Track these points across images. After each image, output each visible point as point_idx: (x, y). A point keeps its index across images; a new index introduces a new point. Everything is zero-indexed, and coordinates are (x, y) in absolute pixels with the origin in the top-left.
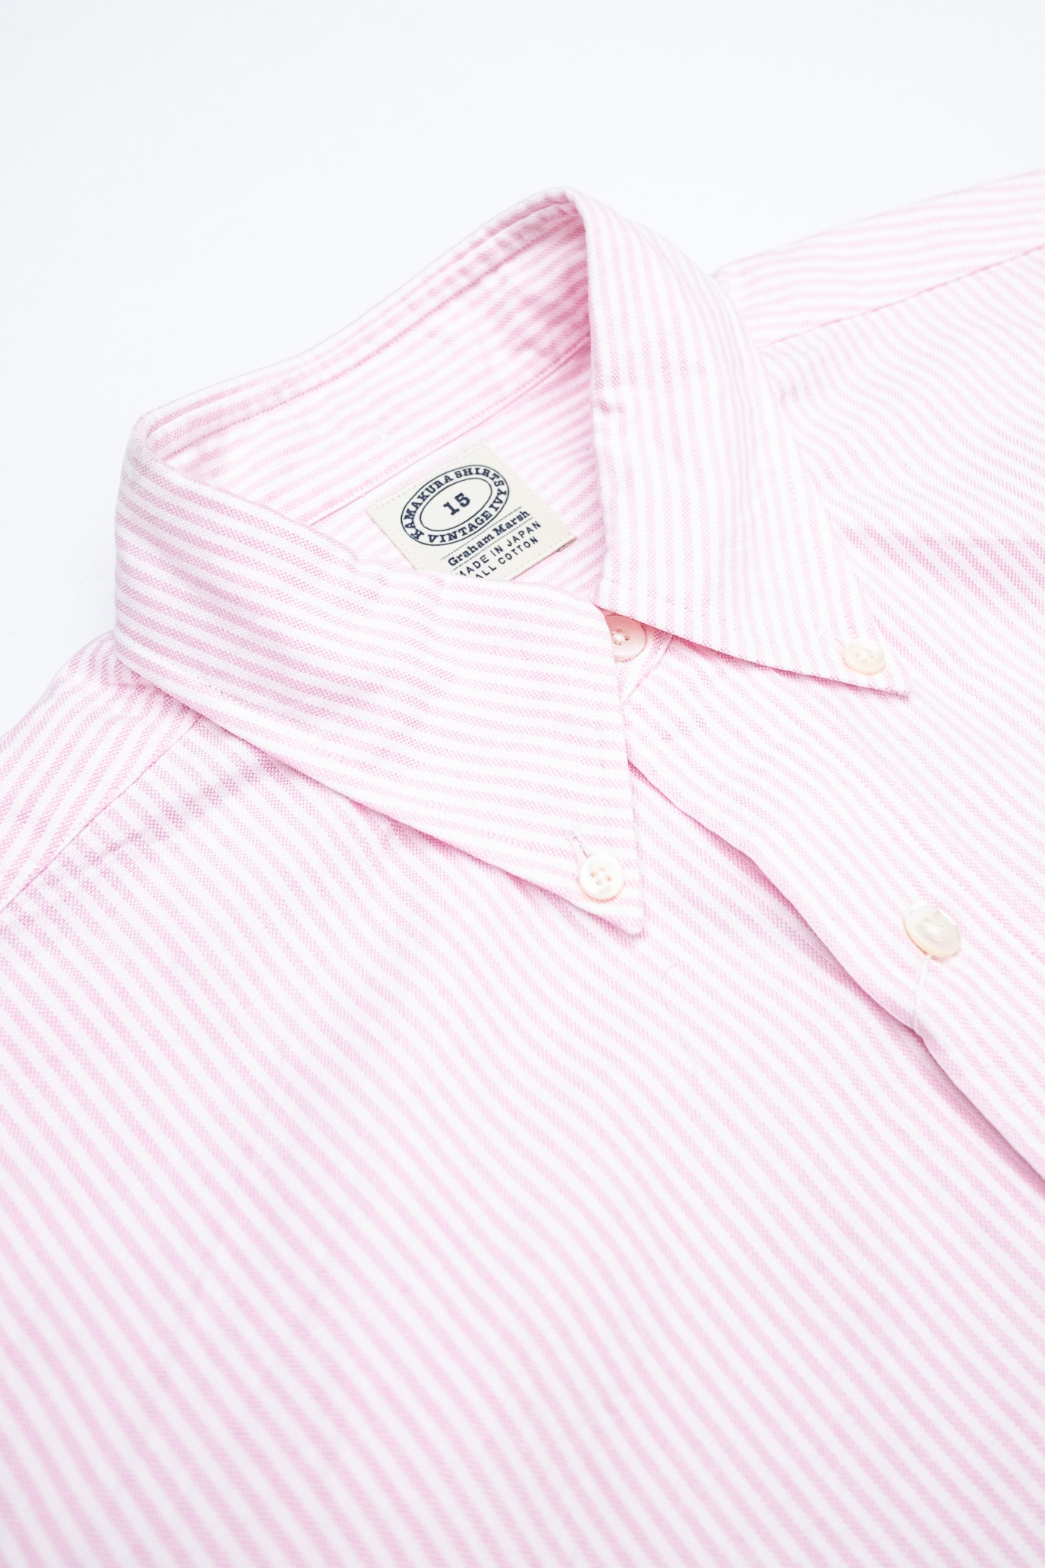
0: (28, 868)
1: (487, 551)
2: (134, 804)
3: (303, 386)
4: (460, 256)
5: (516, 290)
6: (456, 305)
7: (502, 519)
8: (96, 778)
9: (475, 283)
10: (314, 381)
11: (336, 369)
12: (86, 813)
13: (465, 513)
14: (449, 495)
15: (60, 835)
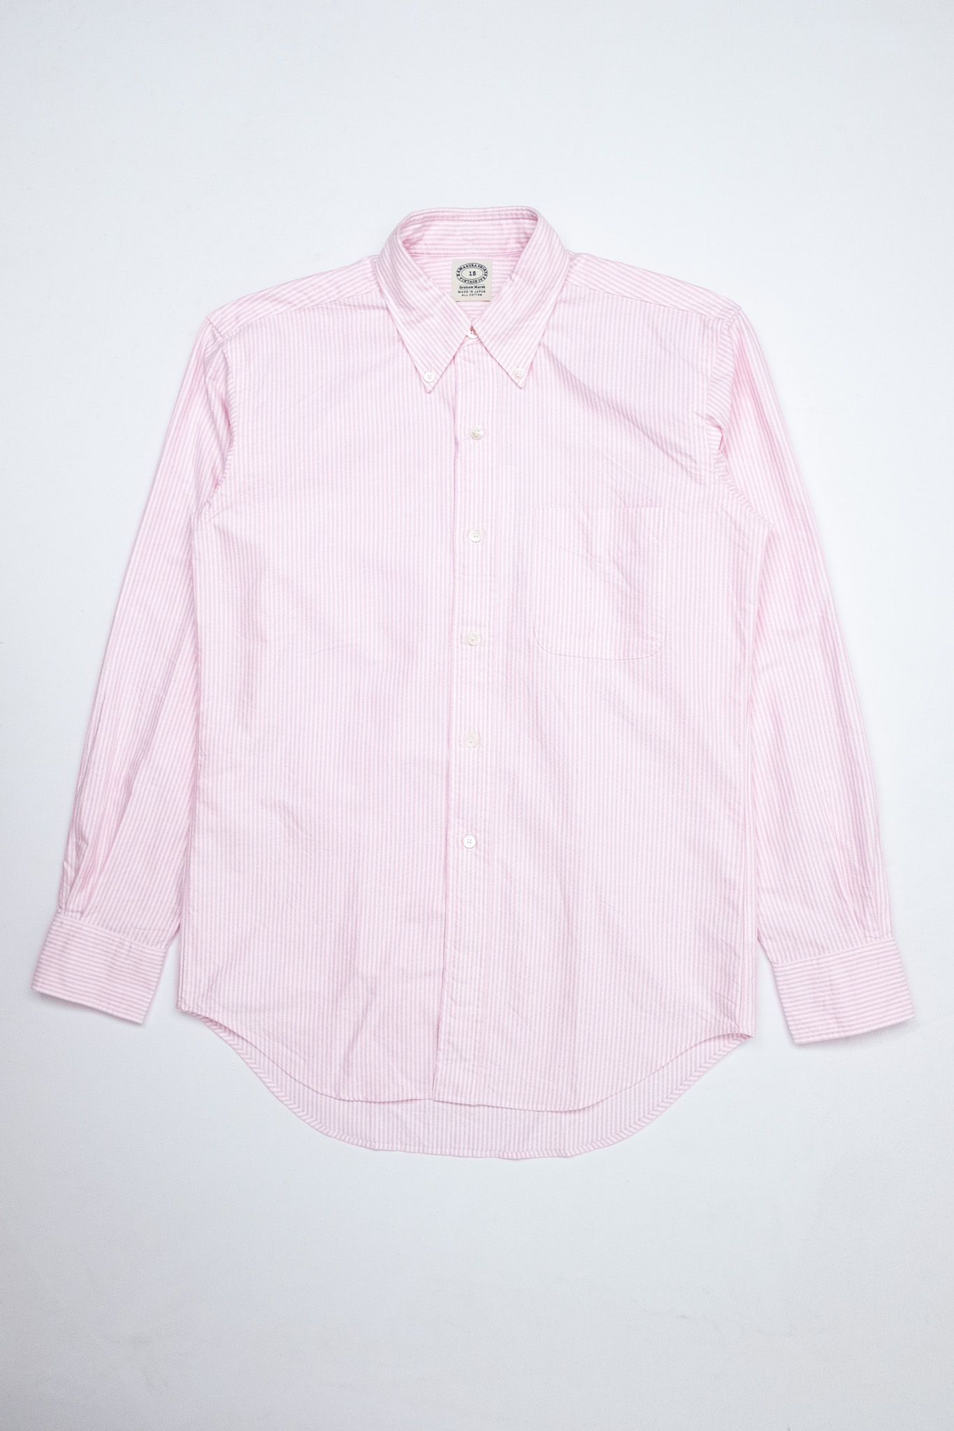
0: (332, 299)
1: (469, 290)
2: (358, 299)
3: (461, 218)
4: (517, 210)
5: (524, 228)
6: (510, 221)
7: (478, 285)
8: (355, 289)
9: (518, 219)
10: (465, 218)
11: (473, 218)
12: (348, 295)
13: (473, 277)
14: (472, 270)
15: (342, 296)
